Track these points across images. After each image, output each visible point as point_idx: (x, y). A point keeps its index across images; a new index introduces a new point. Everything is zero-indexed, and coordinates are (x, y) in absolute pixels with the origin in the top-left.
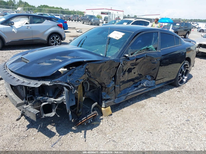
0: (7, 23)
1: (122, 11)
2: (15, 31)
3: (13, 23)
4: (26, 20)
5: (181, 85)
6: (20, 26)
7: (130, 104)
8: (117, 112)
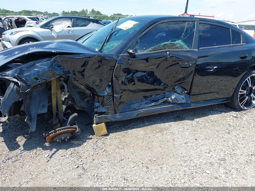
0: (47, 27)
1: (213, 17)
2: (54, 35)
3: (53, 26)
4: (69, 23)
5: (246, 108)
6: (61, 29)
7: (145, 126)
8: (118, 133)
